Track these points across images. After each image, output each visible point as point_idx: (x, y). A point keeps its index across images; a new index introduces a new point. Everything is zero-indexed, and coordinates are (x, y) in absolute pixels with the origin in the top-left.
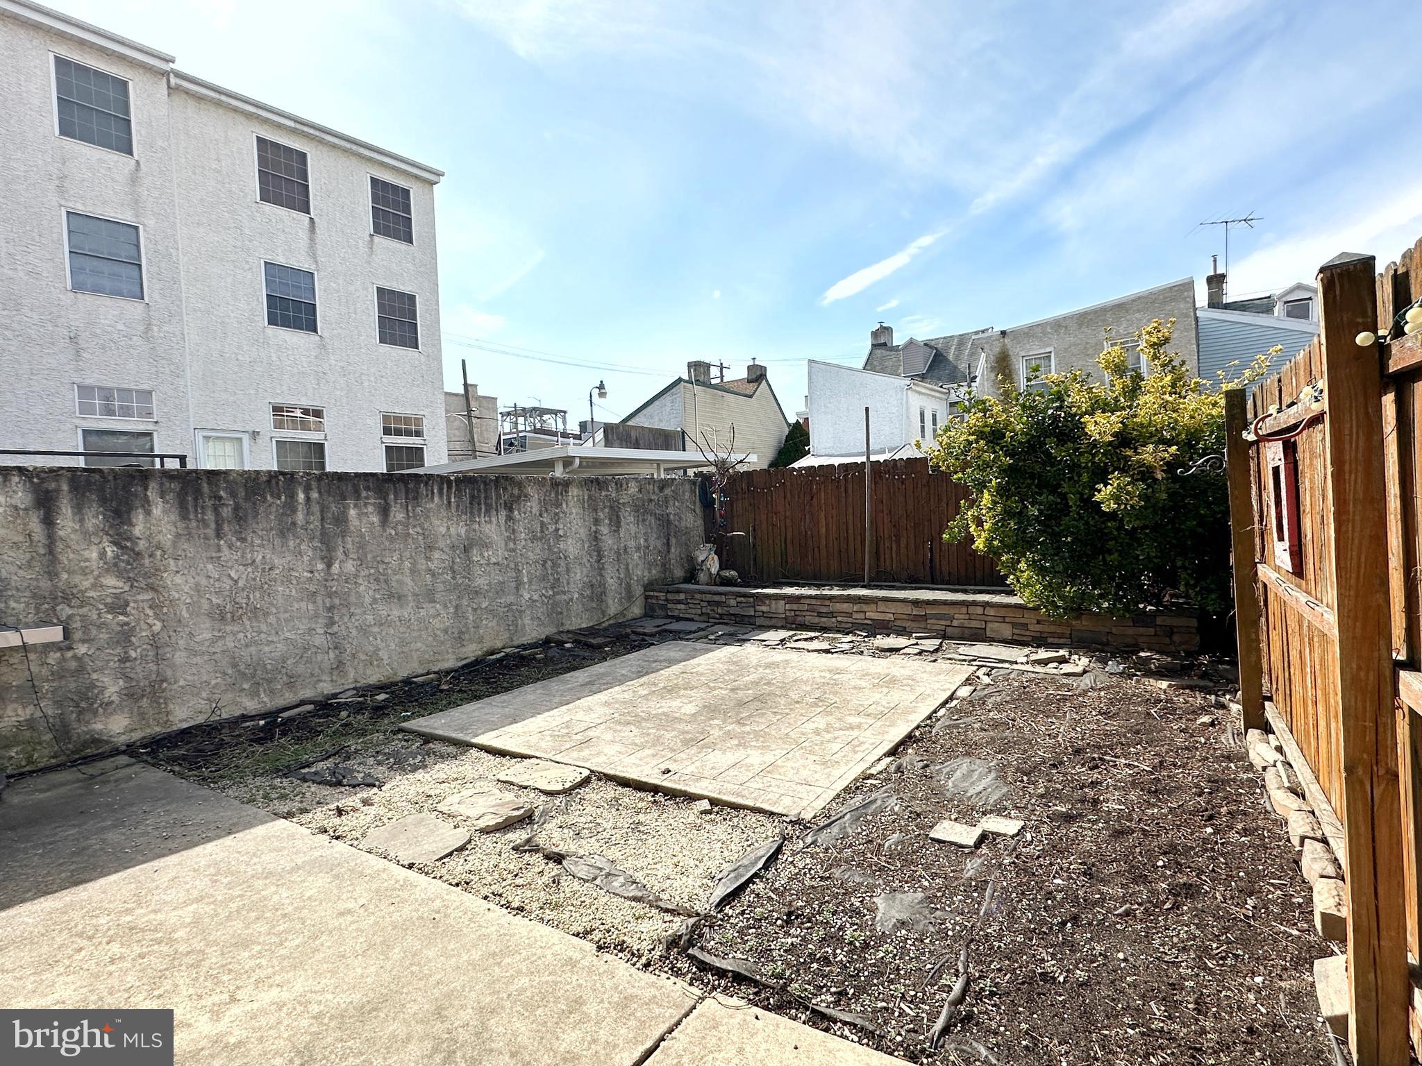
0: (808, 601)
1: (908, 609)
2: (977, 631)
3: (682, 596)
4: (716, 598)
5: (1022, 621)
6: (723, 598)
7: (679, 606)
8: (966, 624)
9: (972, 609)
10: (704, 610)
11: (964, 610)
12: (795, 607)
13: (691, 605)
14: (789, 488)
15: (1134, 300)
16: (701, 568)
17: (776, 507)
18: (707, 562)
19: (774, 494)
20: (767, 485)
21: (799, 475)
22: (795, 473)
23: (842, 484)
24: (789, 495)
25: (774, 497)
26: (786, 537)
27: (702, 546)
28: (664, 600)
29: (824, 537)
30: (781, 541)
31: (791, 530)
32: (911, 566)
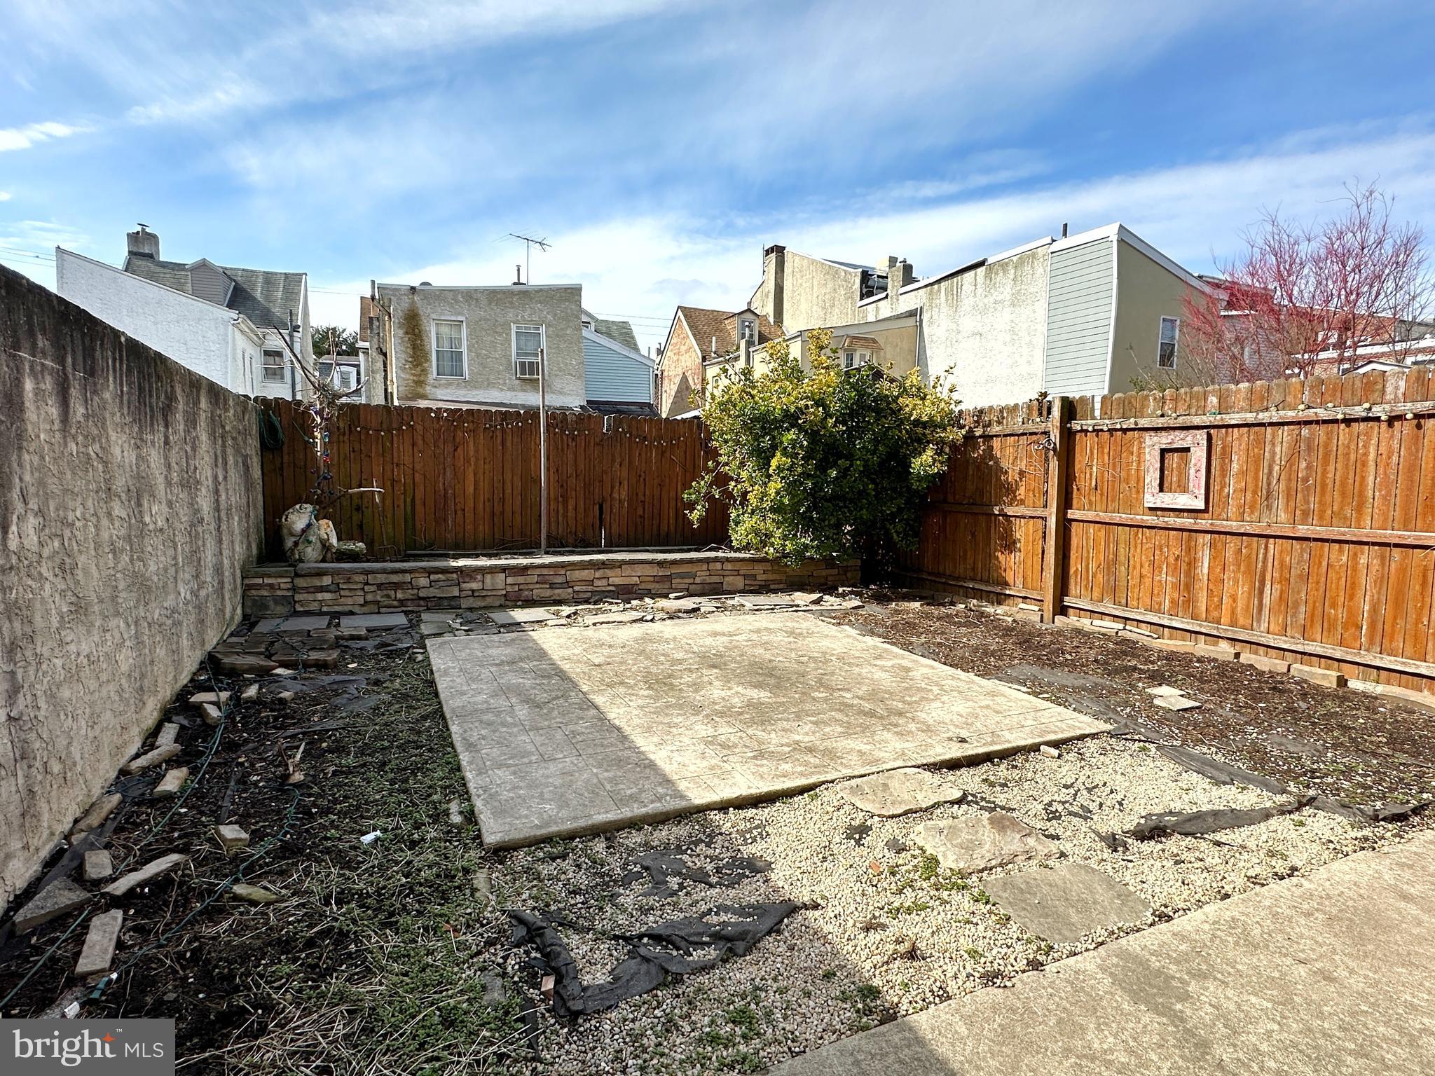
0: (538, 572)
1: (655, 571)
2: (715, 586)
3: (327, 580)
4: (395, 578)
5: (752, 572)
6: (407, 577)
7: (320, 596)
8: (708, 580)
9: (712, 566)
10: (369, 597)
11: (705, 567)
12: (520, 579)
13: (342, 593)
14: (421, 433)
15: (537, 292)
16: (308, 540)
17: (399, 457)
18: (316, 530)
19: (395, 438)
20: (384, 426)
21: (438, 418)
22: (433, 415)
23: (499, 434)
24: (420, 442)
25: (395, 442)
26: (414, 496)
27: (298, 506)
28: (288, 589)
29: (472, 497)
30: (405, 501)
31: (422, 487)
32: (580, 529)
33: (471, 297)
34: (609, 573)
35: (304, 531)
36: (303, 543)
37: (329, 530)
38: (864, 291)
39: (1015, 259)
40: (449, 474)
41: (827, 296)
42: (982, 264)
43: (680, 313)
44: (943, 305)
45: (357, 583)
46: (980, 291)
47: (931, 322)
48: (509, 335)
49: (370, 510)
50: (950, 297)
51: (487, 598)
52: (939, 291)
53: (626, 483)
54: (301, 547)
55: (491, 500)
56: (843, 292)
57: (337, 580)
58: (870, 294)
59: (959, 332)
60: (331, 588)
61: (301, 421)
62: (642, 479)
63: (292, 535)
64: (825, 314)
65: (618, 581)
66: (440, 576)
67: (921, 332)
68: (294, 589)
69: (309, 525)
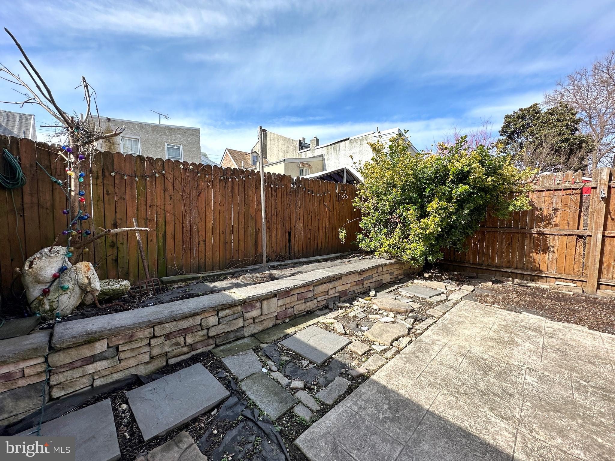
1: (357, 278)
3: (100, 347)
4: (185, 324)
5: (393, 271)
6: (197, 320)
8: (378, 279)
9: (379, 270)
10: (156, 351)
11: (376, 271)
13: (123, 356)
14: (171, 180)
15: (178, 129)
16: (62, 288)
17: (152, 199)
18: (73, 275)
19: (148, 184)
20: (139, 174)
21: (186, 170)
22: (182, 166)
23: (229, 184)
24: (170, 188)
25: (148, 187)
26: (165, 233)
27: (47, 250)
28: (39, 374)
29: (211, 231)
30: (157, 236)
31: (172, 225)
32: (278, 249)
33: (142, 127)
34: (336, 283)
35: (56, 277)
36: (56, 290)
37: (90, 273)
38: (300, 147)
39: (360, 138)
40: (194, 214)
41: (285, 149)
42: (348, 139)
43: (227, 151)
44: (333, 154)
45: (141, 339)
46: (347, 149)
47: (328, 159)
48: (164, 148)
49: (125, 246)
50: (335, 151)
51: (264, 322)
52: (331, 148)
53: (302, 218)
54: (52, 296)
55: (224, 232)
56: (292, 148)
57: (115, 342)
58: (302, 149)
59: (339, 163)
60: (106, 354)
61: (47, 162)
62: (310, 216)
63: (39, 282)
64: (285, 155)
65: (340, 289)
66: (227, 311)
67: (324, 163)
68: (50, 371)
69: (63, 270)
